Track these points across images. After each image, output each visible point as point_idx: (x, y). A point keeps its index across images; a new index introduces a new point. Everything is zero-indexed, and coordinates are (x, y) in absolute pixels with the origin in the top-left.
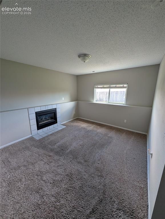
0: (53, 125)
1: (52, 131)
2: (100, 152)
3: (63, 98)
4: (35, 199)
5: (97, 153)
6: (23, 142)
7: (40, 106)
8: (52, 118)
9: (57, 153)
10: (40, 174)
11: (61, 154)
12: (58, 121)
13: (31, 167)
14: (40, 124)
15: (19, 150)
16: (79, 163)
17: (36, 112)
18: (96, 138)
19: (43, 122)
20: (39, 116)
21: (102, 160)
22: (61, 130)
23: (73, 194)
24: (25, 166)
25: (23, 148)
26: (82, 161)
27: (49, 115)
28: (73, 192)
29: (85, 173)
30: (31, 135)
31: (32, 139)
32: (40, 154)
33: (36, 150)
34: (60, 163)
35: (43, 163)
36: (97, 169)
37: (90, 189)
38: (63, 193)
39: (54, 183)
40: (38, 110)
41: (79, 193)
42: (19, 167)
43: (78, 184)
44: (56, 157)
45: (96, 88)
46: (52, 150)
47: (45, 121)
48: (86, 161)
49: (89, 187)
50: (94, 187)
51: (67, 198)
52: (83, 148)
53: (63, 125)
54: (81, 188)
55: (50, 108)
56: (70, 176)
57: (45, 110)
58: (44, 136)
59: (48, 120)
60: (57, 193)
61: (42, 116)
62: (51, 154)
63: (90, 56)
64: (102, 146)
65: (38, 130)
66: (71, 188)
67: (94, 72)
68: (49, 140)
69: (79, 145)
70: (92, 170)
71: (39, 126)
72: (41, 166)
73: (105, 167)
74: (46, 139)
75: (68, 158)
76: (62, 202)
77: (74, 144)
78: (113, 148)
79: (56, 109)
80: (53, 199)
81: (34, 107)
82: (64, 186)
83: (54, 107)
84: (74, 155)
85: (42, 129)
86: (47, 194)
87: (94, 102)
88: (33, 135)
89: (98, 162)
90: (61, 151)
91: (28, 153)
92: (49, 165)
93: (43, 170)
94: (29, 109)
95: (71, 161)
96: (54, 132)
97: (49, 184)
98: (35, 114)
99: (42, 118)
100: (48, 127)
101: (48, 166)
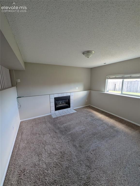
0: (67, 109)
1: (65, 114)
2: (98, 142)
3: (77, 88)
4: (35, 159)
5: (94, 143)
6: (44, 118)
7: (58, 94)
8: (66, 103)
9: (61, 132)
10: (45, 143)
11: (64, 133)
12: (71, 106)
13: (42, 136)
14: (57, 106)
15: (41, 123)
16: (74, 146)
17: (55, 98)
18: (100, 128)
19: (60, 105)
20: (56, 101)
21: (97, 151)
22: (72, 114)
23: (59, 170)
24: (39, 134)
25: (43, 122)
26: (77, 145)
27: (64, 100)
28: (60, 168)
29: (75, 157)
30: (50, 114)
31: (50, 116)
32: (51, 129)
33: (49, 125)
34: (60, 141)
35: (50, 136)
36: (88, 159)
37: (74, 173)
38: (52, 165)
39: (50, 154)
40: (57, 96)
41: (64, 172)
42: (36, 134)
43: (66, 164)
44: (59, 135)
45: (108, 79)
46: (59, 128)
47: (62, 105)
48: (80, 147)
49: (73, 171)
50: (77, 174)
51: (54, 170)
52: (83, 134)
53: (75, 110)
54: (67, 168)
55: (65, 95)
56: (63, 154)
57: (61, 96)
58: (58, 116)
59: (64, 104)
60: (49, 162)
61: (59, 101)
62: (57, 131)
63: (93, 52)
64: (103, 137)
65: (55, 110)
66: (59, 165)
67: (105, 64)
68: (60, 120)
69: (80, 130)
70: (83, 157)
71: (56, 108)
72: (47, 138)
73: (97, 160)
74: (58, 119)
75: (68, 139)
76: (49, 172)
77: (77, 129)
78: (115, 144)
79: (70, 96)
80: (44, 166)
81: (54, 94)
82: (55, 160)
83: (68, 95)
84: (73, 138)
85: (58, 111)
86: (43, 160)
87: (106, 92)
88: (51, 114)
89: (92, 152)
90: (65, 131)
91: (44, 126)
92: (53, 139)
93: (47, 141)
94: (50, 95)
95: (68, 142)
96: (66, 114)
97: (47, 153)
98: (54, 99)
99: (60, 103)
100: (63, 110)
101: (51, 140)
